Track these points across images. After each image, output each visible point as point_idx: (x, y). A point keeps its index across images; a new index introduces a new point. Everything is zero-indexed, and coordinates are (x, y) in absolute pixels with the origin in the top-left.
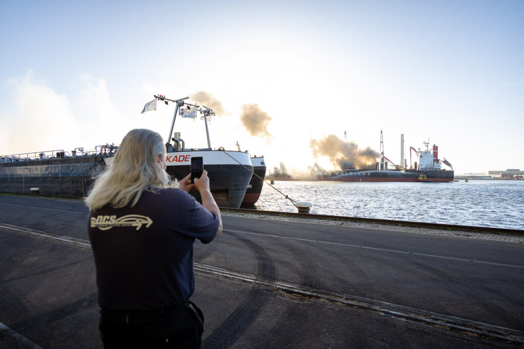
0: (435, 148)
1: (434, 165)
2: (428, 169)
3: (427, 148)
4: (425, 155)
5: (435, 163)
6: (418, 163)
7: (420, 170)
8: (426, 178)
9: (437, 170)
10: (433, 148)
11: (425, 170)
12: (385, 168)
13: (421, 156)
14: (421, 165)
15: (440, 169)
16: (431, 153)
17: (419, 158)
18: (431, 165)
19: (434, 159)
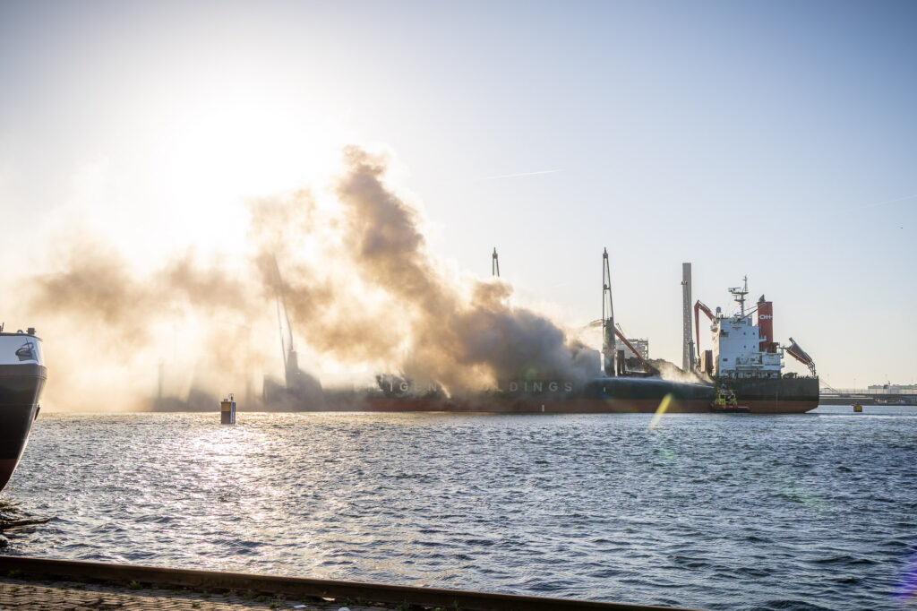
0: (765, 308)
1: (761, 362)
2: (743, 371)
3: (742, 307)
4: (737, 328)
5: (764, 353)
6: (715, 355)
7: (721, 375)
8: (735, 399)
9: (772, 377)
10: (759, 307)
11: (737, 374)
12: (619, 370)
13: (722, 331)
14: (725, 360)
15: (779, 372)
16: (754, 325)
17: (717, 338)
18: (753, 360)
19: (762, 340)
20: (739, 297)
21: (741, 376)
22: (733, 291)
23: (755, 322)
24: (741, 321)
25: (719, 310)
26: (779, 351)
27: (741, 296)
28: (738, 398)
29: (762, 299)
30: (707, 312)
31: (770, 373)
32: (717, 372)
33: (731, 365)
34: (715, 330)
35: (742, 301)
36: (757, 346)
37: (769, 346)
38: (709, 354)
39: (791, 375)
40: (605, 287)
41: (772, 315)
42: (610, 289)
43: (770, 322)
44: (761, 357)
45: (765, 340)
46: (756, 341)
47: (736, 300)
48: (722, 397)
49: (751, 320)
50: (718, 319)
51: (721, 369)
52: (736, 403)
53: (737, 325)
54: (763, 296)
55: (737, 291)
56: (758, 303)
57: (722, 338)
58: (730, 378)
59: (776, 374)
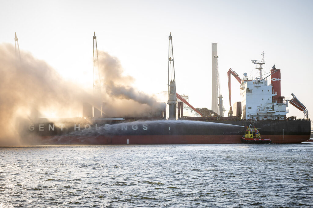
0: (276, 73)
1: (273, 109)
2: (262, 116)
3: (261, 73)
4: (257, 87)
5: (275, 104)
6: (243, 105)
7: (247, 118)
8: (260, 134)
9: (280, 119)
10: (272, 73)
11: (258, 118)
12: (179, 115)
13: (248, 89)
14: (250, 108)
15: (285, 116)
16: (268, 85)
17: (245, 94)
18: (268, 108)
19: (274, 95)
20: (259, 66)
21: (260, 119)
22: (254, 62)
23: (269, 83)
24: (260, 82)
25: (245, 75)
26: (284, 102)
27: (260, 66)
28: (262, 133)
29: (274, 68)
30: (236, 76)
31: (279, 117)
32: (245, 116)
33: (253, 112)
34: (242, 88)
35: (260, 69)
36: (271, 99)
37: (279, 99)
38: (239, 104)
39: (293, 118)
40: (170, 59)
41: (280, 78)
42: (173, 60)
43: (279, 83)
44: (273, 106)
45: (276, 95)
46: (270, 95)
47: (257, 68)
48: (251, 133)
49: (266, 81)
50: (245, 81)
51: (247, 114)
52: (260, 137)
53: (258, 85)
54: (275, 65)
55: (257, 62)
56: (271, 70)
57: (247, 93)
58: (253, 120)
59: (283, 118)
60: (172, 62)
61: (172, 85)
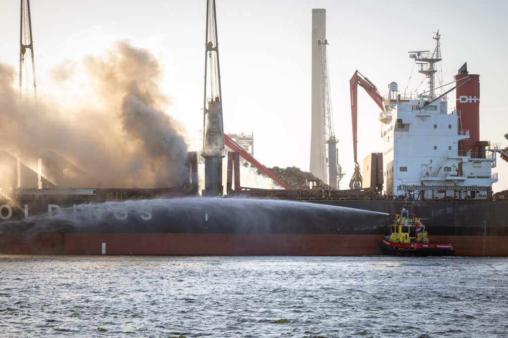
0: (468, 84)
2: (432, 188)
3: (431, 83)
4: (422, 117)
5: (465, 159)
6: (388, 161)
7: (397, 193)
8: (425, 234)
9: (477, 197)
10: (458, 83)
11: (422, 193)
12: (229, 185)
13: (399, 121)
14: (403, 169)
15: (489, 189)
16: (449, 112)
17: (391, 134)
18: (449, 169)
19: (462, 137)
20: (427, 67)
21: (429, 195)
22: (416, 56)
24: (428, 105)
25: (393, 86)
26: (488, 154)
27: (429, 65)
28: (431, 230)
29: (464, 70)
30: (371, 90)
31: (474, 191)
32: (390, 188)
33: (412, 178)
34: (386, 121)
35: (431, 73)
36: (455, 148)
37: (474, 148)
38: (377, 160)
40: (209, 47)
41: (478, 97)
42: (216, 49)
43: (475, 107)
44: (460, 165)
45: (468, 136)
46: (454, 138)
47: (422, 72)
48: (405, 230)
49: (444, 104)
50: (393, 101)
51: (397, 183)
52: (426, 239)
53: (424, 112)
54: (465, 64)
55: (424, 56)
56: (457, 77)
57: (399, 133)
58: (411, 199)
59: (485, 193)
60: (213, 53)
61: (214, 111)
